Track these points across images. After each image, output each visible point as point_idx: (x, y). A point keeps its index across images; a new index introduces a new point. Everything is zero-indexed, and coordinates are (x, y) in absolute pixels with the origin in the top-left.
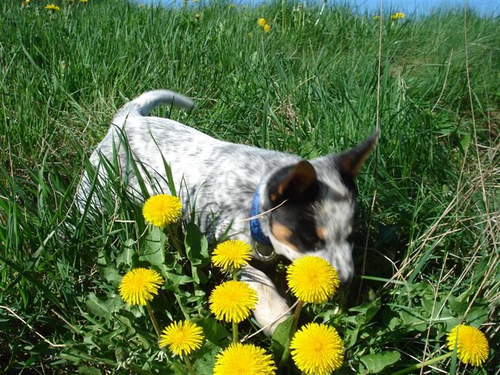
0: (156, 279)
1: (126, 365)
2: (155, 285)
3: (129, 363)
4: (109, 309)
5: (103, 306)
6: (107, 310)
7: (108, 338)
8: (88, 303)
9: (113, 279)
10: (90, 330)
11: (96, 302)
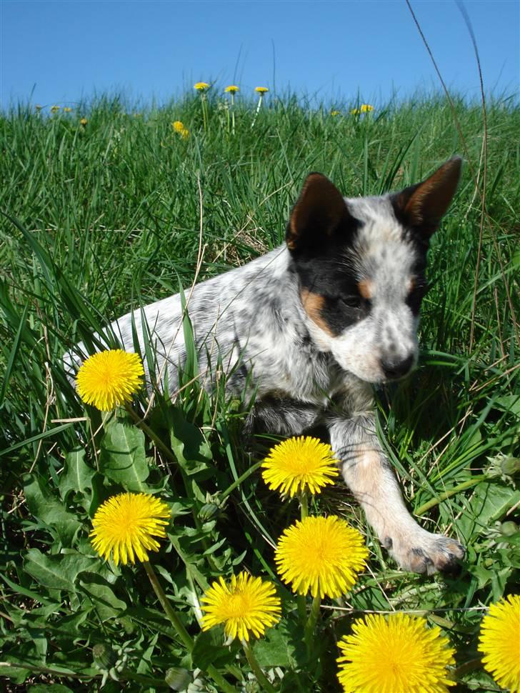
0: (159, 510)
1: (117, 673)
2: (160, 522)
3: (120, 669)
4: (66, 576)
5: (55, 572)
6: (63, 578)
7: (72, 626)
8: (28, 568)
9: (55, 520)
10: (40, 616)
11: (44, 567)
